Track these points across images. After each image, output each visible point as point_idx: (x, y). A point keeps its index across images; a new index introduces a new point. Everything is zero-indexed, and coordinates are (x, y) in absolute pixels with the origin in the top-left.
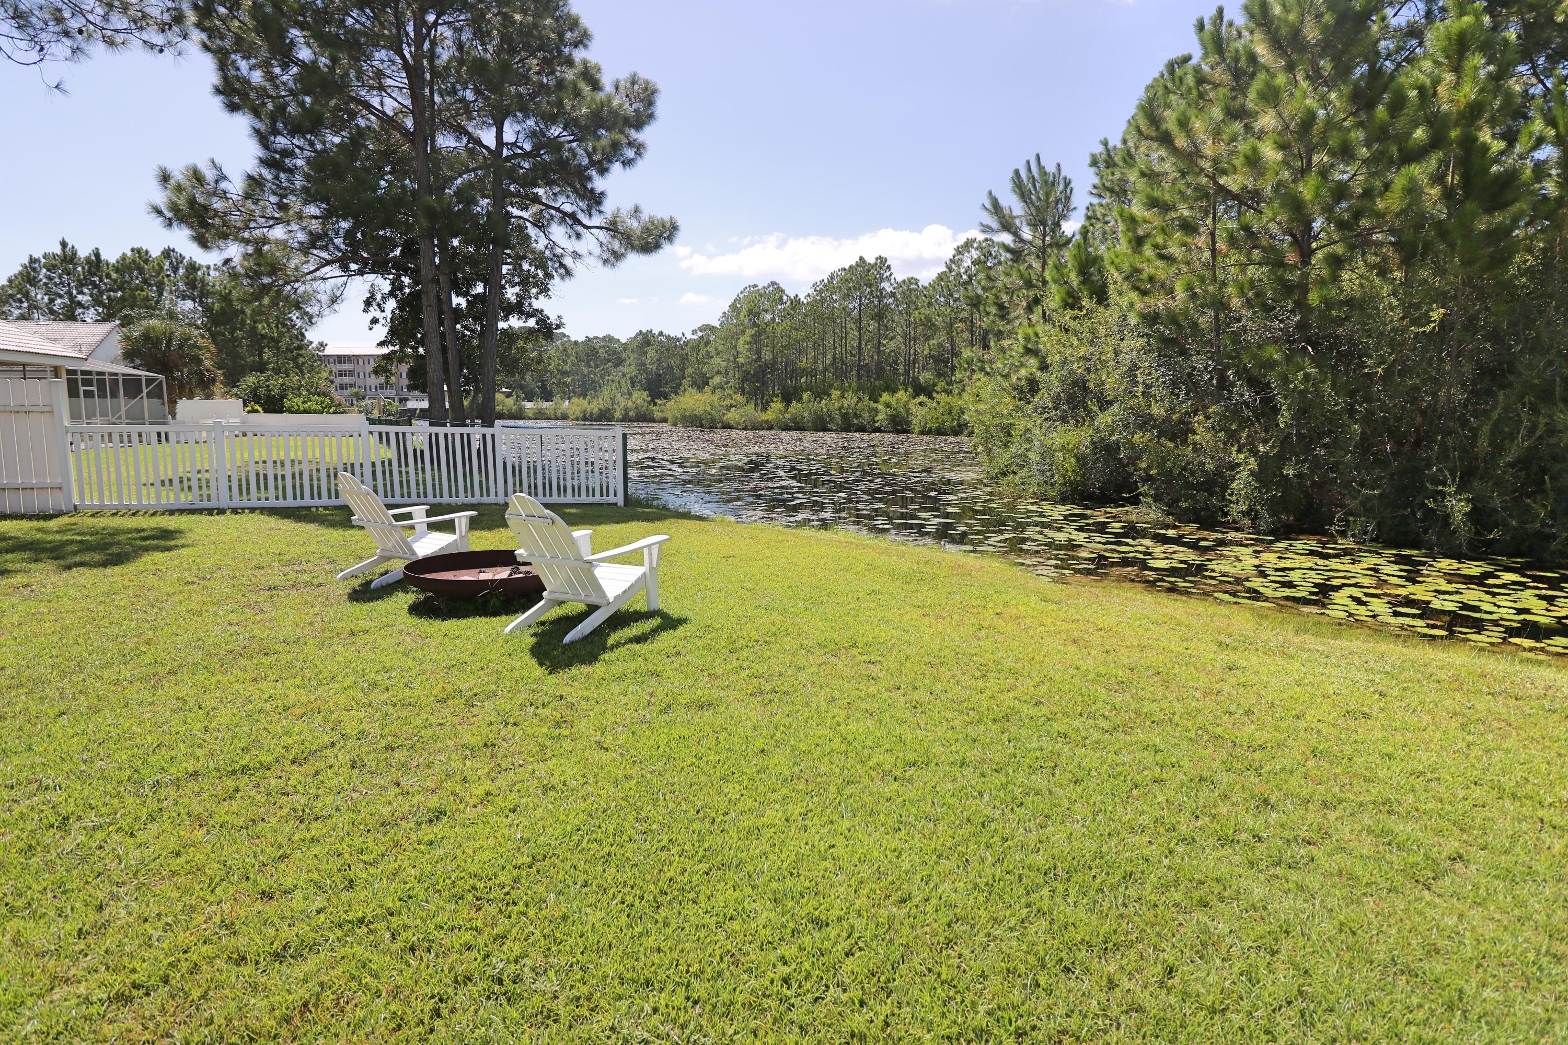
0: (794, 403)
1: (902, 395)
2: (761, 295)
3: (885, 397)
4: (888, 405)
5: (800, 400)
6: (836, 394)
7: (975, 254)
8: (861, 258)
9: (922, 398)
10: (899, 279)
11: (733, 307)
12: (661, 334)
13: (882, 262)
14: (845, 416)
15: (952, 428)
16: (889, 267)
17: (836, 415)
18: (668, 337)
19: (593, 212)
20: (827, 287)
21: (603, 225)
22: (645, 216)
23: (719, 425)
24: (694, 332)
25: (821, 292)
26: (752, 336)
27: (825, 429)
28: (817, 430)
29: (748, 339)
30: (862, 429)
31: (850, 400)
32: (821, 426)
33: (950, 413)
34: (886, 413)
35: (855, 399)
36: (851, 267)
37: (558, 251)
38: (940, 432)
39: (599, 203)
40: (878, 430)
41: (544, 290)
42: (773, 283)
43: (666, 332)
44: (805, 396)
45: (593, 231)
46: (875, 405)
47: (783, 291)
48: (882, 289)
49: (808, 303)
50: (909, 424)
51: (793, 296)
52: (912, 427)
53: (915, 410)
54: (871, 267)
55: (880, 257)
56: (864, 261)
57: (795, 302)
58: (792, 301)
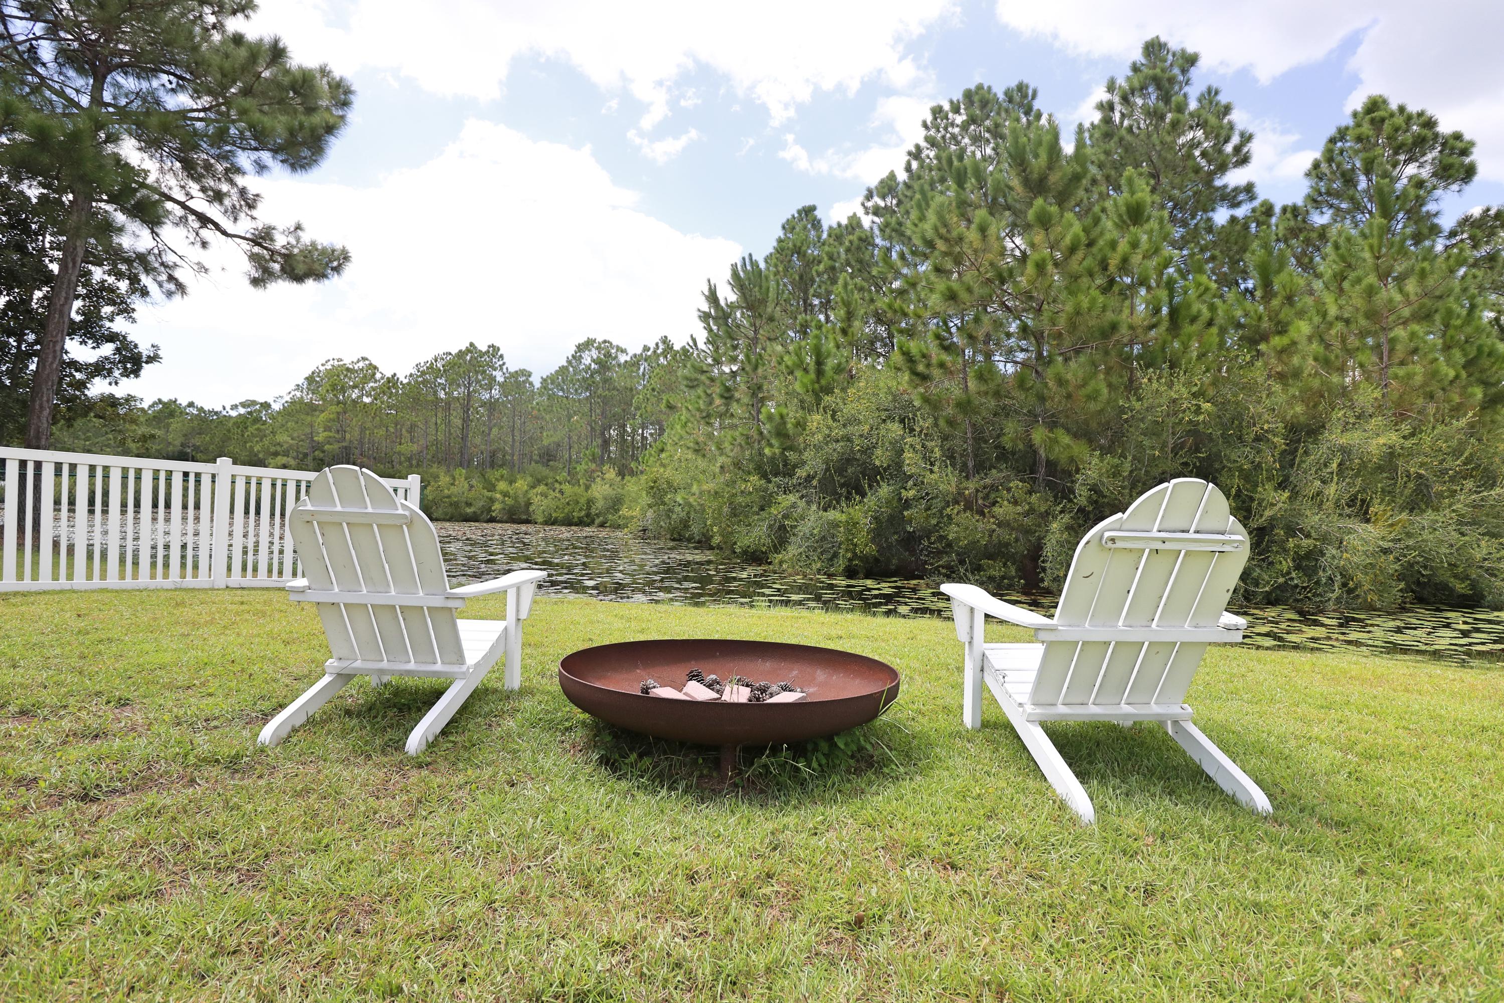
1: (522, 484)
2: (348, 369)
3: (502, 485)
4: (506, 494)
7: (594, 353)
8: (472, 344)
9: (541, 488)
10: (512, 369)
11: (310, 379)
12: (191, 404)
13: (494, 350)
14: (452, 504)
15: (580, 519)
16: (501, 356)
18: (201, 410)
19: (242, 215)
20: (429, 370)
21: (248, 236)
22: (306, 238)
24: (235, 407)
25: (423, 373)
30: (475, 518)
33: (577, 503)
34: (504, 502)
35: (467, 487)
36: (460, 351)
37: (170, 258)
38: (568, 522)
39: (251, 207)
40: (492, 520)
41: (126, 311)
42: (364, 359)
43: (199, 403)
45: (236, 239)
47: (375, 368)
48: (493, 379)
49: (409, 384)
50: (529, 514)
51: (389, 374)
52: (534, 517)
53: (536, 500)
54: (482, 354)
55: (493, 346)
56: (475, 348)
57: (392, 381)
58: (389, 380)
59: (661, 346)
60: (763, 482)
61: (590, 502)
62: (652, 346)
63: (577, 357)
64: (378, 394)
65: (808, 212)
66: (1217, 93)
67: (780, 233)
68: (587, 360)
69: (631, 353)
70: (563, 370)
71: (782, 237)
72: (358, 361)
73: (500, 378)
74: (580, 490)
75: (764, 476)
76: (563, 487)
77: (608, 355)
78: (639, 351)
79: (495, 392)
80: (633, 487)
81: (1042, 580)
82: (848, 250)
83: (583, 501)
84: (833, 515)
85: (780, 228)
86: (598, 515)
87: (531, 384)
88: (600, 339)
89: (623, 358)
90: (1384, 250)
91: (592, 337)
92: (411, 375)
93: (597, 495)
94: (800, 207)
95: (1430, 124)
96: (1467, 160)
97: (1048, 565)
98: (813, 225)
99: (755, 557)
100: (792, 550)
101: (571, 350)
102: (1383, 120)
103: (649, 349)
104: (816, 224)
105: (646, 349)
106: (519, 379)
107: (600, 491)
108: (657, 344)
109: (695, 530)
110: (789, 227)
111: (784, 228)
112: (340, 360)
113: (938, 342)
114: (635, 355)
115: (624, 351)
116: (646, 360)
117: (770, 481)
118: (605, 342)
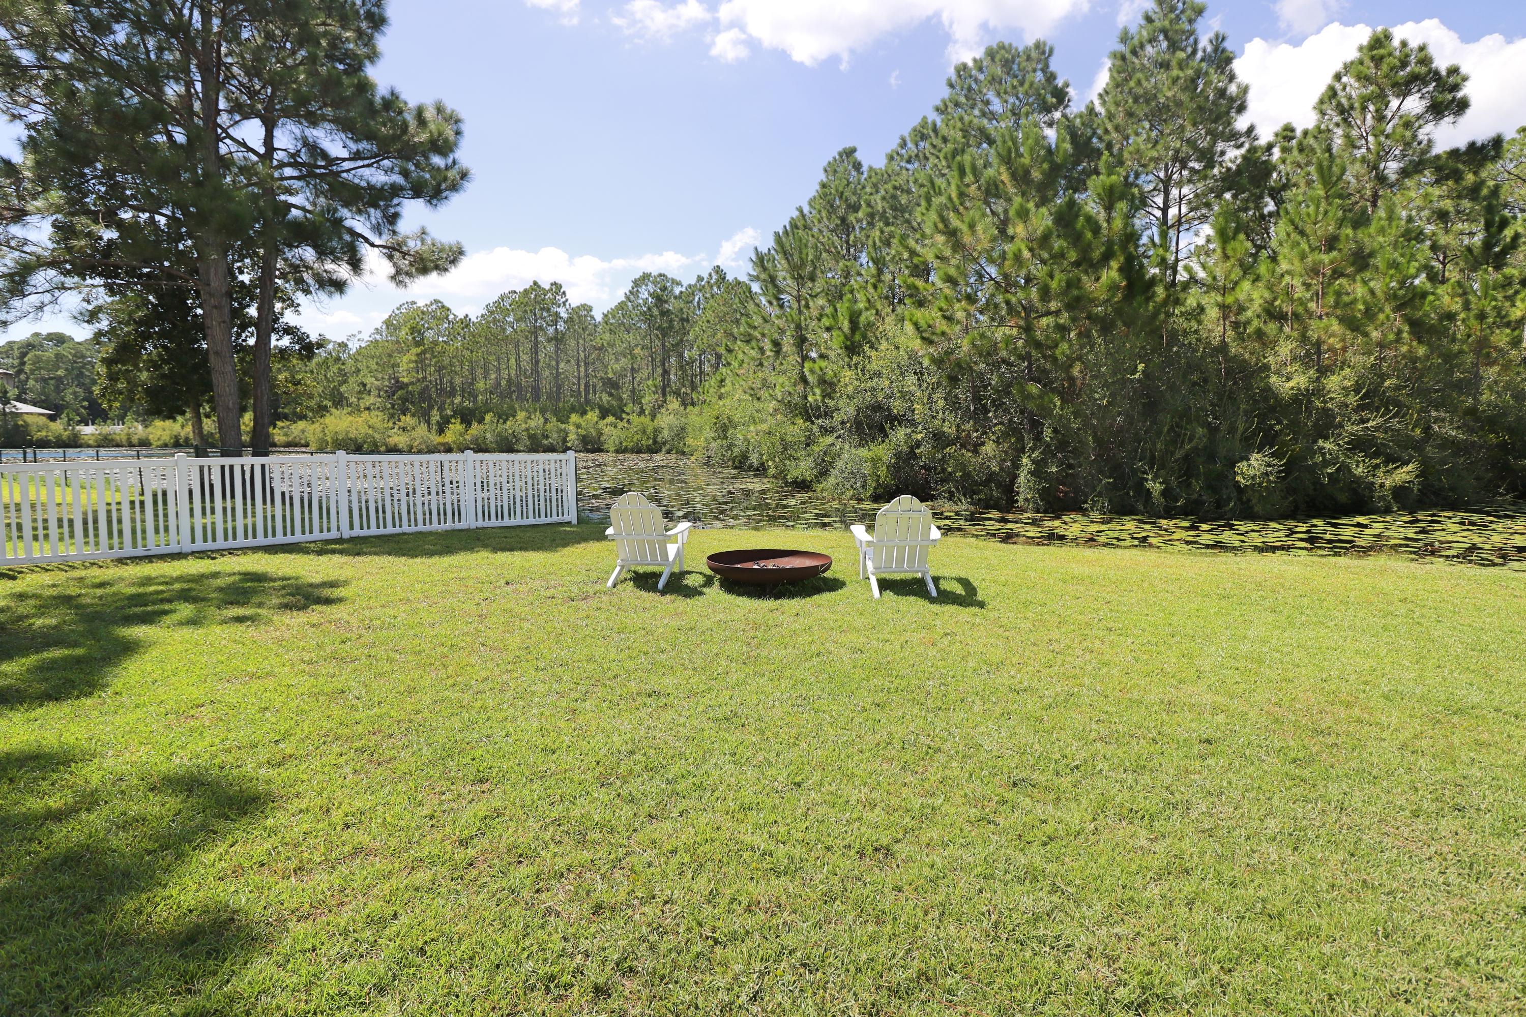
0: (475, 425)
1: (592, 416)
2: (423, 313)
3: (574, 418)
4: (578, 426)
5: (481, 421)
6: (521, 415)
7: (651, 287)
8: (535, 283)
9: (610, 419)
10: (574, 305)
11: (388, 323)
13: (557, 287)
14: (532, 437)
15: (648, 446)
16: (564, 293)
17: (524, 436)
20: (497, 309)
23: (383, 449)
25: (492, 313)
26: (417, 355)
27: (510, 450)
28: (502, 451)
29: (414, 358)
30: (551, 449)
31: (536, 422)
32: (507, 446)
33: (644, 432)
34: (577, 433)
35: (542, 420)
36: (525, 290)
38: (638, 450)
40: (570, 450)
42: (436, 301)
44: (488, 417)
46: (563, 426)
47: (448, 309)
48: (557, 314)
49: (480, 323)
50: (602, 444)
51: (461, 316)
52: (606, 446)
53: (607, 430)
54: (545, 292)
55: (555, 284)
56: (539, 286)
57: (465, 322)
58: (462, 321)
59: (715, 277)
60: (808, 424)
61: (657, 431)
62: (705, 276)
63: (634, 293)
64: (452, 335)
65: (849, 153)
66: (1223, 39)
67: (822, 177)
68: (644, 294)
69: (685, 284)
70: (621, 306)
71: (825, 180)
72: (432, 304)
73: (564, 315)
74: (646, 420)
75: (808, 419)
76: (631, 417)
77: (664, 289)
78: (693, 282)
79: (561, 326)
80: (695, 417)
81: (1017, 501)
82: (884, 198)
83: (649, 430)
84: (863, 452)
85: (822, 172)
86: (664, 443)
87: (592, 317)
88: (655, 273)
89: (677, 290)
90: (1320, 217)
91: (648, 271)
92: (482, 316)
93: (663, 424)
94: (840, 149)
95: (1425, 61)
96: (1459, 95)
97: (1021, 489)
98: (854, 166)
99: (802, 485)
100: (832, 480)
101: (629, 286)
102: (1382, 58)
103: (703, 279)
104: (858, 166)
105: (700, 279)
106: (582, 313)
107: (666, 421)
108: (710, 275)
109: (754, 460)
110: (831, 169)
111: (826, 171)
112: (414, 303)
113: (940, 313)
114: (690, 286)
115: (679, 283)
116: (700, 290)
117: (813, 423)
118: (660, 275)
